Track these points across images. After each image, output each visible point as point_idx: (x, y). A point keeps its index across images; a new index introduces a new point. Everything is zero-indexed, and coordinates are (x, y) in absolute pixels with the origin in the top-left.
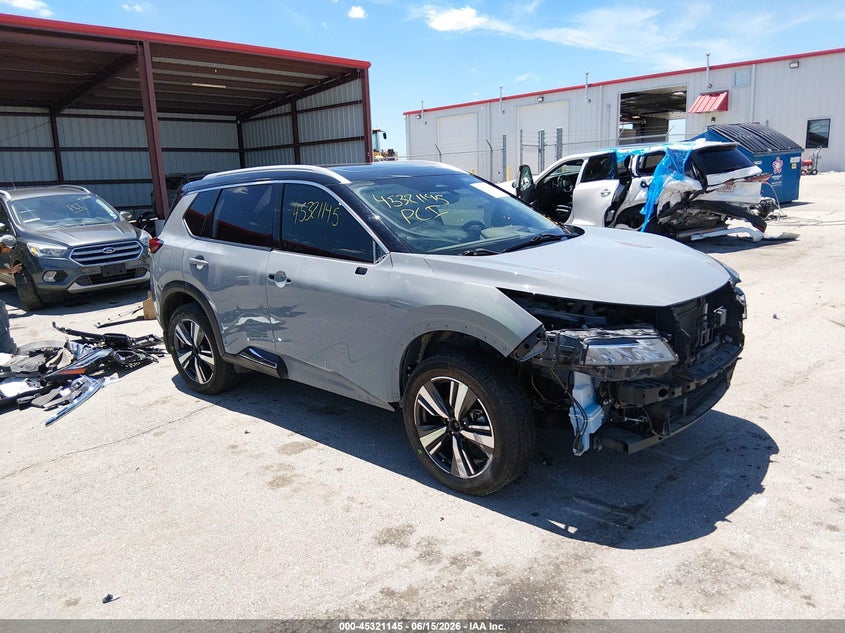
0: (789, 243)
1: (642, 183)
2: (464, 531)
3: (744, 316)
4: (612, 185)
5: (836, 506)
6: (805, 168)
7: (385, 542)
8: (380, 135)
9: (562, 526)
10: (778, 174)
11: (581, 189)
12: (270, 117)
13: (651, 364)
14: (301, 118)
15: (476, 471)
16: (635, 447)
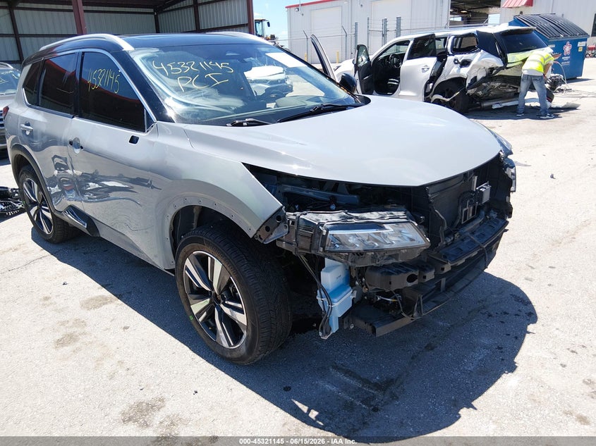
0: (571, 112)
1: (455, 60)
2: (211, 409)
3: (512, 189)
4: (430, 62)
5: (588, 389)
6: (590, 52)
7: (130, 419)
8: (265, 23)
9: (305, 409)
10: (567, 56)
11: (407, 65)
12: (178, 9)
13: (398, 250)
14: (201, 9)
15: (235, 343)
16: (382, 330)
